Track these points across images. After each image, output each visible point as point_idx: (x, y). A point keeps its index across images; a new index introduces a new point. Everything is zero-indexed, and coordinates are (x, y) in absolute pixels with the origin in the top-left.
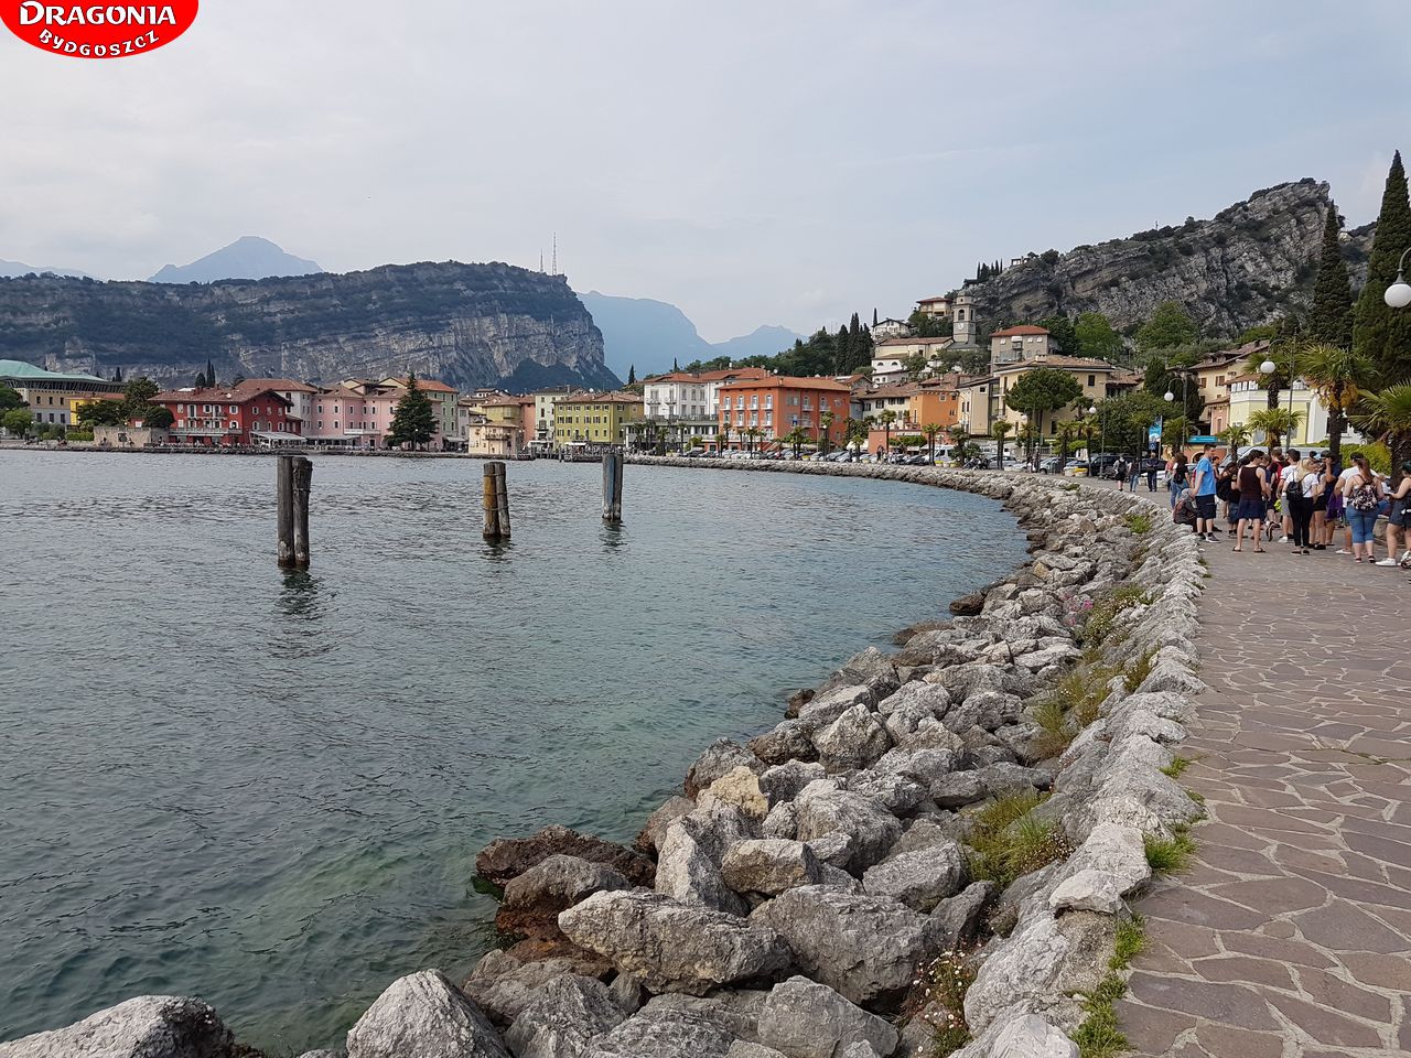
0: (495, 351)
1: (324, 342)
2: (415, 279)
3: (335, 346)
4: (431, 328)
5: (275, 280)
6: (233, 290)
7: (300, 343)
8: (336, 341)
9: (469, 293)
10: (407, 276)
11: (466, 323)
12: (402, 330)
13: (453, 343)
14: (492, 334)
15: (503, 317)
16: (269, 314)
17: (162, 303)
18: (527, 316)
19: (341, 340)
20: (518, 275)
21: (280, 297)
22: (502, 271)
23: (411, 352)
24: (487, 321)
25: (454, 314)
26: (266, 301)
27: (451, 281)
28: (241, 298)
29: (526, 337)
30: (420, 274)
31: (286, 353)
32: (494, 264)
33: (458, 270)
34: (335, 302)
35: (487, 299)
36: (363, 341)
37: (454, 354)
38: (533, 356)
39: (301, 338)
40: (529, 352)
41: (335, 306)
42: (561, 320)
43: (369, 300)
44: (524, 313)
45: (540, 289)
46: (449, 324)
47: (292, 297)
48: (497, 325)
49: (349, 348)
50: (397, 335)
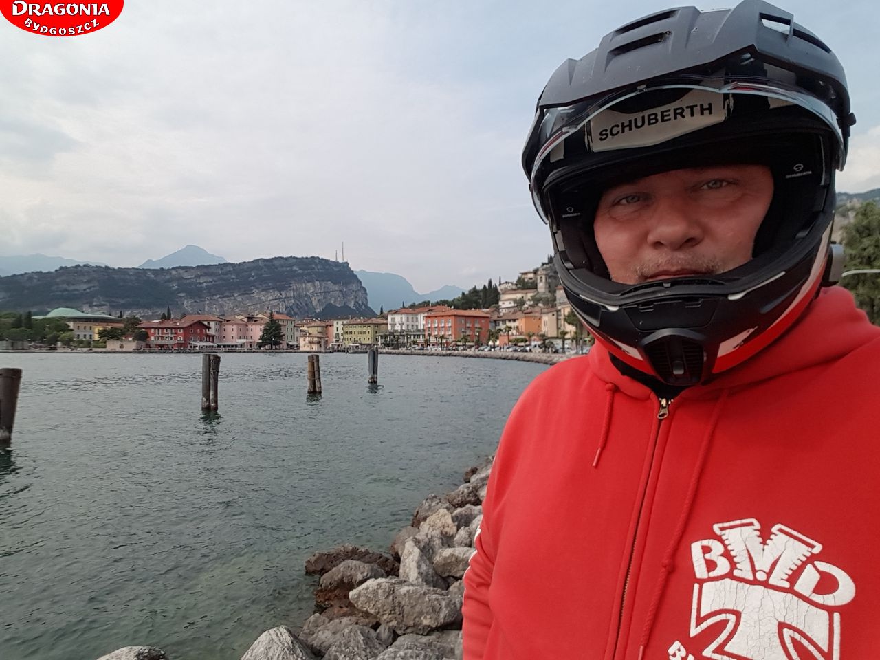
0: (313, 299)
1: (227, 296)
2: (274, 265)
3: (233, 298)
4: (281, 289)
5: (203, 266)
6: (181, 271)
7: (215, 297)
8: (233, 296)
9: (300, 271)
10: (268, 263)
11: (299, 286)
12: (267, 290)
13: (292, 295)
14: (311, 291)
15: (317, 283)
16: (200, 283)
17: (145, 278)
18: (329, 282)
19: (236, 295)
20: (326, 262)
21: (206, 274)
22: (317, 261)
23: (270, 300)
24: (309, 285)
25: (293, 282)
26: (199, 277)
27: (291, 266)
28: (185, 275)
29: (329, 292)
30: (275, 262)
31: (208, 302)
32: (313, 257)
33: (295, 260)
34: (233, 277)
35: (309, 274)
36: (247, 296)
37: (293, 301)
38: (332, 302)
39: (216, 295)
40: (330, 299)
41: (233, 279)
42: (346, 284)
43: (251, 276)
44: (328, 281)
45: (336, 269)
46: (290, 287)
47: (211, 275)
48: (315, 287)
49: (239, 299)
50: (264, 292)
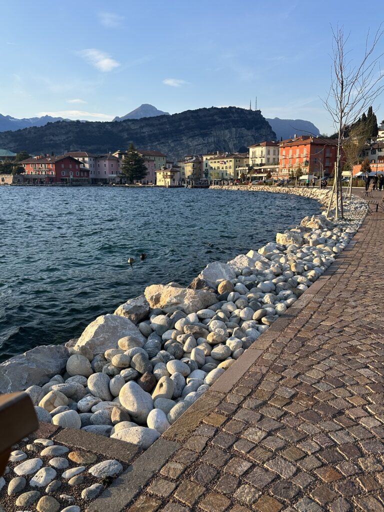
6: (130, 123)
7: (155, 144)
8: (168, 142)
9: (220, 120)
11: (218, 133)
12: (193, 137)
13: (213, 141)
15: (234, 129)
16: (143, 133)
17: (104, 130)
18: (243, 129)
19: (170, 142)
20: (241, 111)
21: (147, 125)
22: (234, 110)
23: (196, 145)
24: (227, 131)
25: (213, 129)
26: (142, 127)
27: (212, 115)
28: (133, 127)
29: (243, 137)
30: (199, 113)
33: (215, 111)
34: (168, 127)
35: (227, 122)
36: (178, 142)
37: (213, 146)
40: (244, 143)
42: (257, 129)
43: (180, 125)
45: (249, 117)
46: (211, 133)
47: (152, 125)
48: (231, 132)
49: (172, 145)
50: (191, 139)
